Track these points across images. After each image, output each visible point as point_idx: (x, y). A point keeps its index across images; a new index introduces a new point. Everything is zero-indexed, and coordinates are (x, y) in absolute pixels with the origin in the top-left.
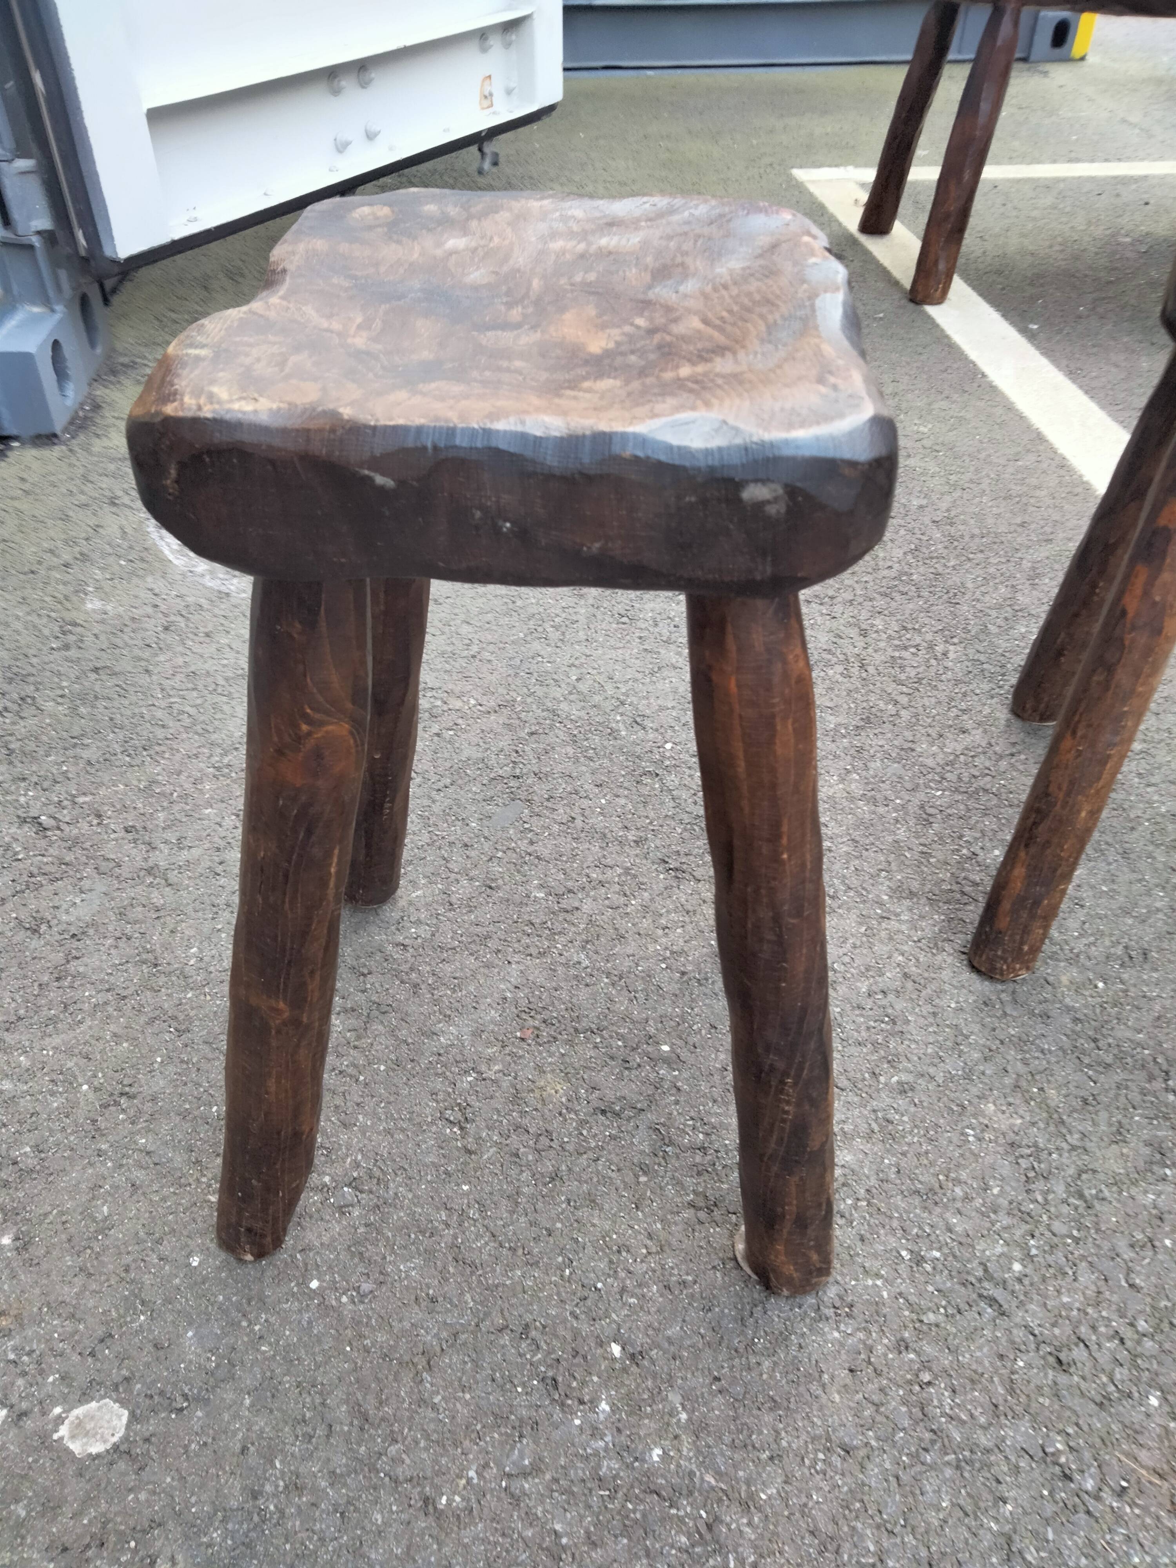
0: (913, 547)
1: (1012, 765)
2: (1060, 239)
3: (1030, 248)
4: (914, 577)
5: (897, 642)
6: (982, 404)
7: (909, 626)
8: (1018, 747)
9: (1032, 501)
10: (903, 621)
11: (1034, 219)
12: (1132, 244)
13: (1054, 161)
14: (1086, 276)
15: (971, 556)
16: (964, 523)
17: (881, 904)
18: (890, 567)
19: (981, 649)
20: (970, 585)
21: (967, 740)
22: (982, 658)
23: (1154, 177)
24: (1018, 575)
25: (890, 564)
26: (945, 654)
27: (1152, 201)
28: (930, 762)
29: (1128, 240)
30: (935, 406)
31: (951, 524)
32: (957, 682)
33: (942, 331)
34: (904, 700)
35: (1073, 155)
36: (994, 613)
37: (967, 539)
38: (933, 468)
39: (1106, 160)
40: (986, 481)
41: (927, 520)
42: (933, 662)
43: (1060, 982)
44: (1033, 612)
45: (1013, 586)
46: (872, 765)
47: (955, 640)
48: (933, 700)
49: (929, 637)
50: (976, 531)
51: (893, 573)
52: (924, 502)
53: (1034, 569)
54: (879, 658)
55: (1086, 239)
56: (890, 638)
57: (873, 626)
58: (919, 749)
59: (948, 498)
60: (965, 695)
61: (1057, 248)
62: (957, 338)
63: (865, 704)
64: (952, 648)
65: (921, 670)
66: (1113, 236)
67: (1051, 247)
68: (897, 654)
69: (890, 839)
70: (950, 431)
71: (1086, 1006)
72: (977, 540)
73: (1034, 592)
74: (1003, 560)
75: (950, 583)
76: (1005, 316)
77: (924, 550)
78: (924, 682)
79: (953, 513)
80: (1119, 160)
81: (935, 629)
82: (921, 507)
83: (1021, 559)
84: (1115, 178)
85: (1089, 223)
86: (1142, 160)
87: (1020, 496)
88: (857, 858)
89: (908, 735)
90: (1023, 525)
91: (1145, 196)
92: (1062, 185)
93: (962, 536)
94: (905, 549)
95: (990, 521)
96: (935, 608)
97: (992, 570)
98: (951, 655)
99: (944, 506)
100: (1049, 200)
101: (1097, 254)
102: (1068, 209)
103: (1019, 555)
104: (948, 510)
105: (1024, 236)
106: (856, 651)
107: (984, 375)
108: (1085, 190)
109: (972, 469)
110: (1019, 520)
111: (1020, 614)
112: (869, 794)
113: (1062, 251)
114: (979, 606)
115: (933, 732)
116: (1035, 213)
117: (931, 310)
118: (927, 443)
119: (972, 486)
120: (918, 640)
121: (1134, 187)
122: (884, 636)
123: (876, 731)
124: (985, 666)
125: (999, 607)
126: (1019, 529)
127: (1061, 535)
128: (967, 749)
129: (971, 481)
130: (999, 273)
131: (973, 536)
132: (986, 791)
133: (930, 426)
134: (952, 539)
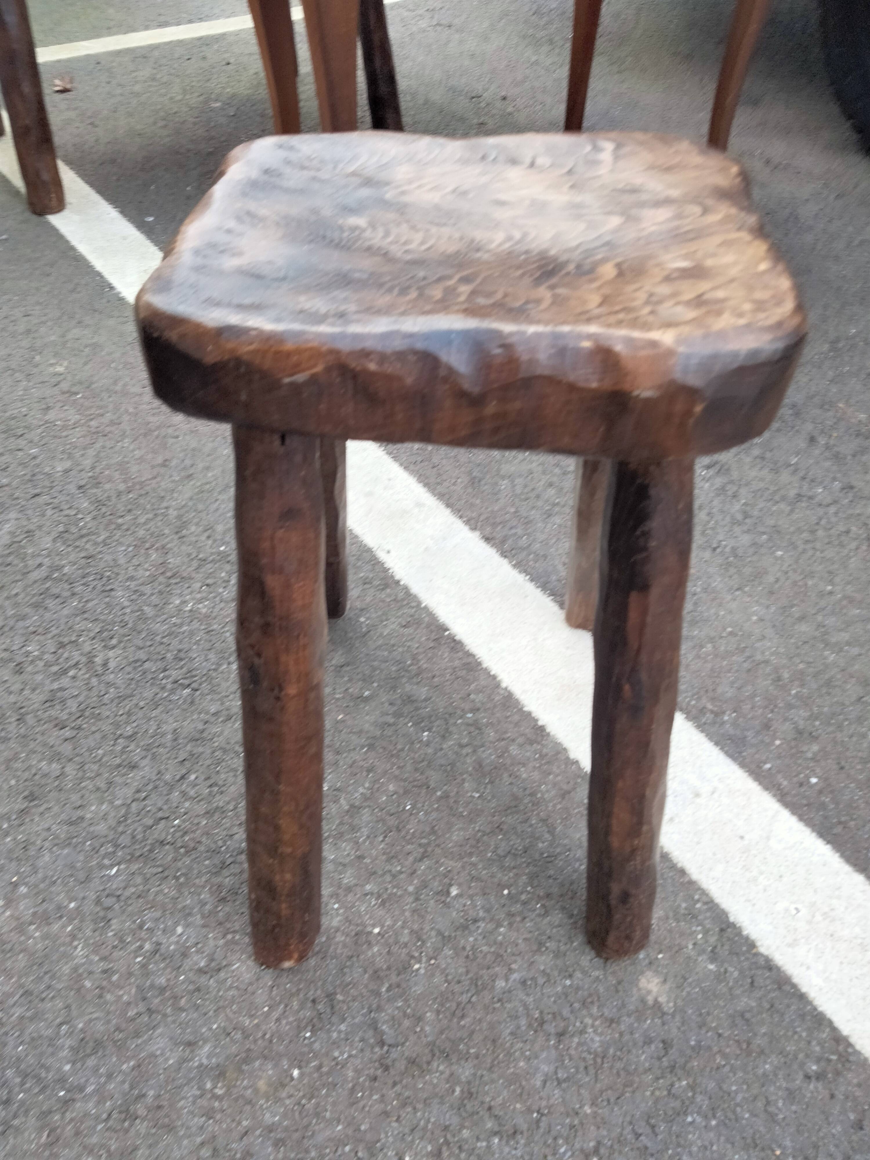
0: (61, 528)
1: (184, 794)
2: (162, 114)
3: (138, 127)
4: (66, 570)
5: (55, 669)
6: (111, 322)
7: (66, 640)
8: (187, 764)
9: (170, 431)
10: (59, 635)
11: (137, 95)
12: (222, 109)
13: (147, 28)
14: (189, 150)
15: (120, 521)
16: (110, 480)
17: (62, 1080)
18: (40, 565)
19: (140, 643)
20: (122, 561)
21: (135, 778)
22: (142, 655)
23: (231, 34)
24: (166, 531)
25: (39, 560)
26: (105, 664)
27: (232, 61)
28: (101, 828)
29: (218, 105)
30: (70, 336)
31: (97, 485)
32: (121, 698)
33: (67, 242)
34: (67, 749)
35: (162, 19)
36: (147, 589)
37: (114, 499)
38: (73, 417)
39: (190, 22)
40: (126, 418)
41: (72, 488)
42: (94, 681)
43: (256, 1091)
44: (185, 574)
45: (163, 547)
46: (40, 863)
47: (114, 642)
48: (98, 736)
49: (87, 648)
50: (122, 487)
51: (42, 572)
52: (68, 464)
53: (179, 517)
54: (38, 698)
55: (185, 109)
56: (48, 665)
57: (28, 654)
58: (88, 816)
59: (91, 452)
60: (129, 714)
61: (161, 123)
62: (83, 249)
63: (26, 775)
64: (111, 654)
65: (81, 698)
66: (206, 102)
67: (155, 123)
68: (55, 686)
69: (66, 969)
70: (86, 364)
71: (284, 1116)
72: (124, 498)
73: (184, 548)
74: (150, 516)
75: (102, 565)
76: (123, 213)
77: (74, 529)
78: (87, 714)
79: (97, 470)
80: (201, 20)
81: (92, 635)
82: (66, 471)
83: (167, 508)
84: (200, 39)
85: (185, 92)
86: (218, 18)
87: (158, 428)
88: (32, 1019)
89: (74, 797)
90: (165, 464)
91: (226, 55)
92: (156, 53)
93: (109, 498)
94: (54, 534)
95: (134, 469)
96: (90, 605)
97: (141, 533)
98: (112, 665)
99: (87, 463)
100: (146, 72)
101: (195, 124)
102: (165, 80)
103: (165, 504)
104: (93, 468)
105: (130, 115)
106: (12, 698)
107: (112, 288)
108: (177, 55)
109: (111, 406)
110: (160, 460)
111: (173, 581)
112: (40, 909)
113: (165, 126)
114: (133, 584)
115: (101, 783)
116: (137, 88)
117: (54, 219)
118: (64, 386)
119: (112, 429)
120: (76, 656)
121: (216, 47)
122: (41, 664)
123: (42, 809)
124: (147, 665)
125: (153, 579)
126: (163, 470)
127: (201, 466)
128: (138, 791)
129: (112, 423)
130: (113, 161)
131: (119, 494)
132: (162, 843)
133: (65, 363)
134: (99, 503)
